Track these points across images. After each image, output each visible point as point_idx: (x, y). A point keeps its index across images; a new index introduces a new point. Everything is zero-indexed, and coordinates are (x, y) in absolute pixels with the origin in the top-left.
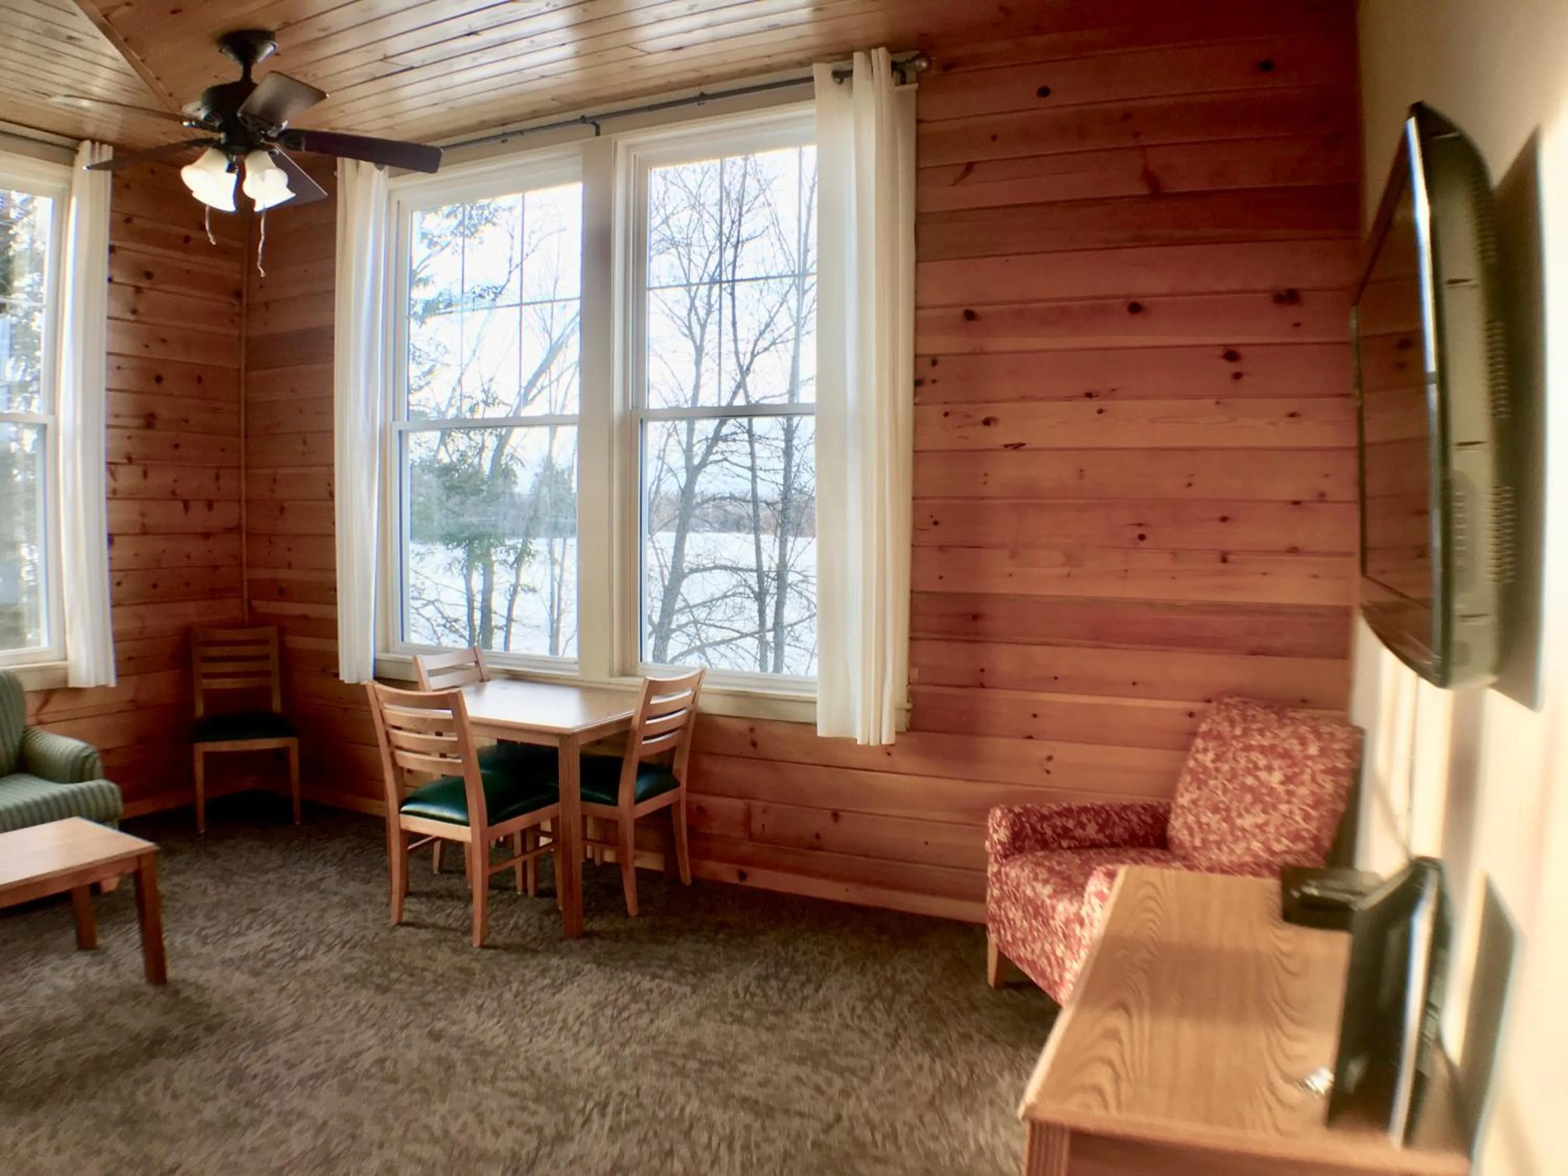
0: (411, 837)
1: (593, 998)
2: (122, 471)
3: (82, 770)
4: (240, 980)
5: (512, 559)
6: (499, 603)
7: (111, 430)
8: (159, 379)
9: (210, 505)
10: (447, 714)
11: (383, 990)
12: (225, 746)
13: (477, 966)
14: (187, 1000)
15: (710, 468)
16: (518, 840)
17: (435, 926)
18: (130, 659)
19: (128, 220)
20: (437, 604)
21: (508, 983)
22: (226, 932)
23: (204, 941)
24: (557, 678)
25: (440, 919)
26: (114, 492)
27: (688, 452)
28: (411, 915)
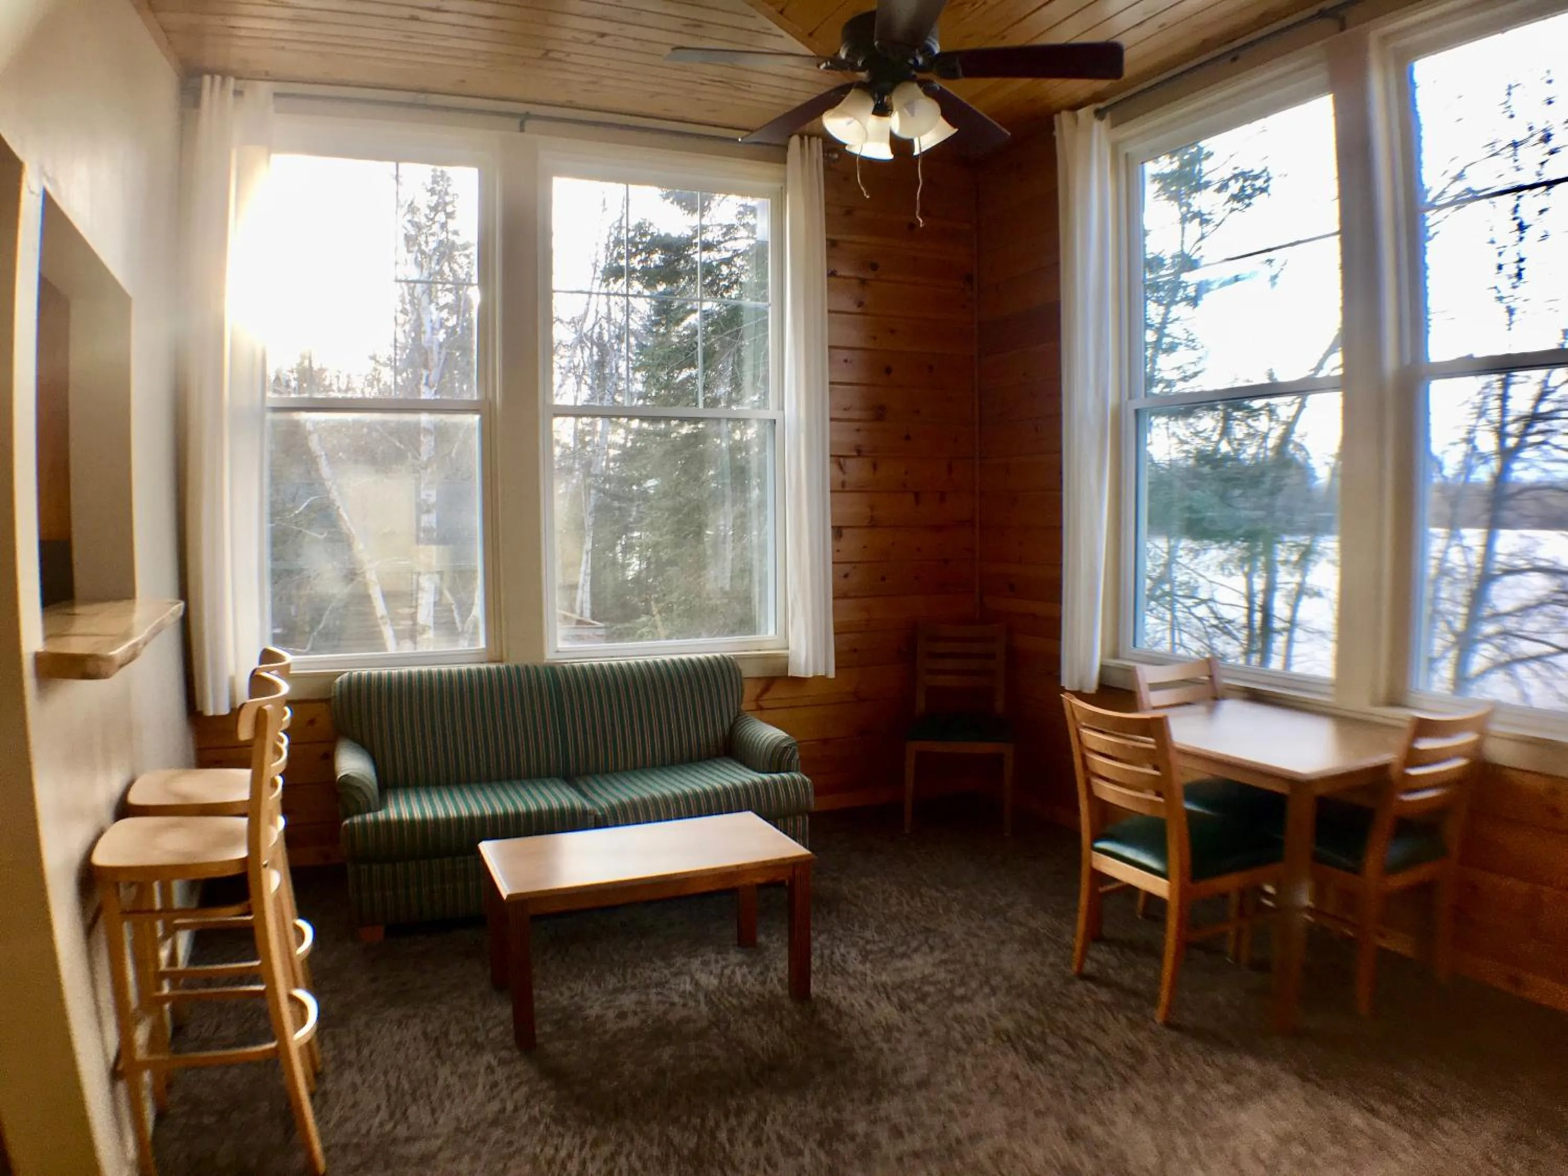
0: (1100, 878)
1: (1284, 1126)
2: (850, 464)
3: (780, 761)
4: (886, 1011)
5: (1294, 557)
6: (1281, 608)
7: (834, 423)
8: (888, 371)
9: (942, 498)
10: (1149, 743)
11: (1033, 1057)
12: (940, 747)
13: (1151, 1050)
14: (822, 1025)
15: (1527, 454)
16: (1234, 899)
17: (1120, 988)
18: (855, 650)
19: (849, 213)
20: (1211, 604)
21: (1182, 1080)
22: (891, 951)
23: (865, 956)
24: (1306, 702)
25: (1126, 978)
26: (843, 484)
27: (1501, 434)
28: (1094, 965)
